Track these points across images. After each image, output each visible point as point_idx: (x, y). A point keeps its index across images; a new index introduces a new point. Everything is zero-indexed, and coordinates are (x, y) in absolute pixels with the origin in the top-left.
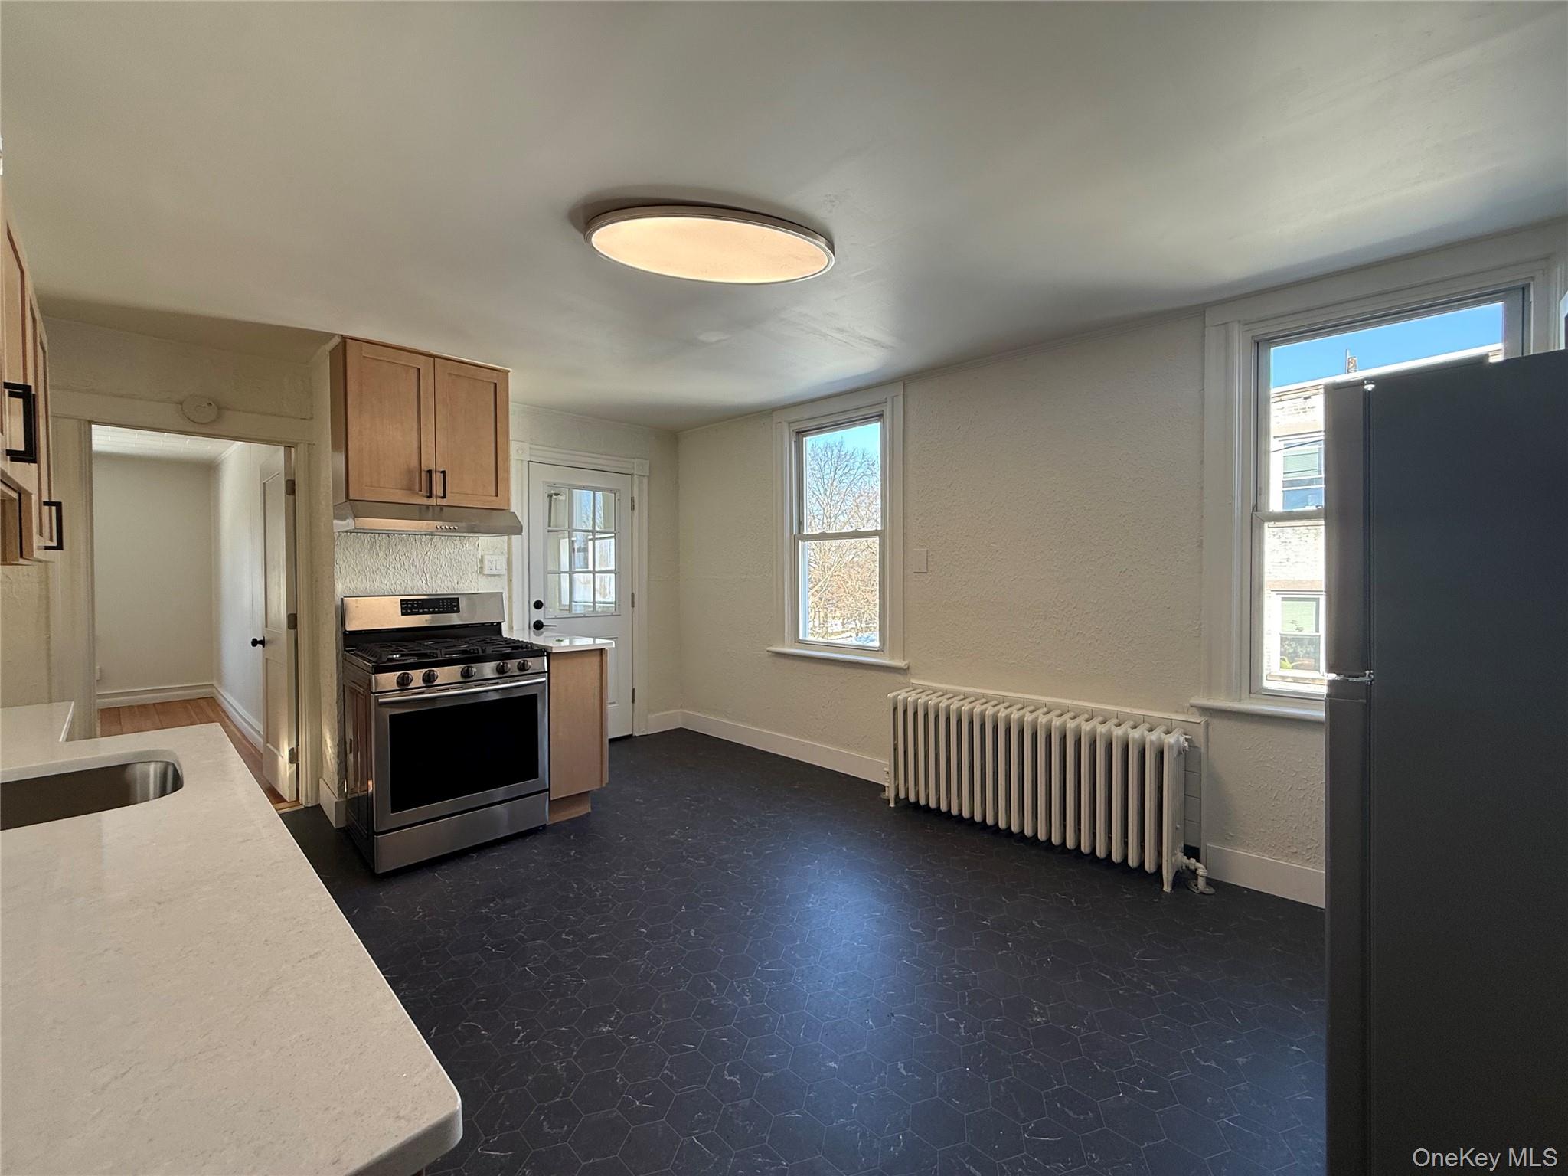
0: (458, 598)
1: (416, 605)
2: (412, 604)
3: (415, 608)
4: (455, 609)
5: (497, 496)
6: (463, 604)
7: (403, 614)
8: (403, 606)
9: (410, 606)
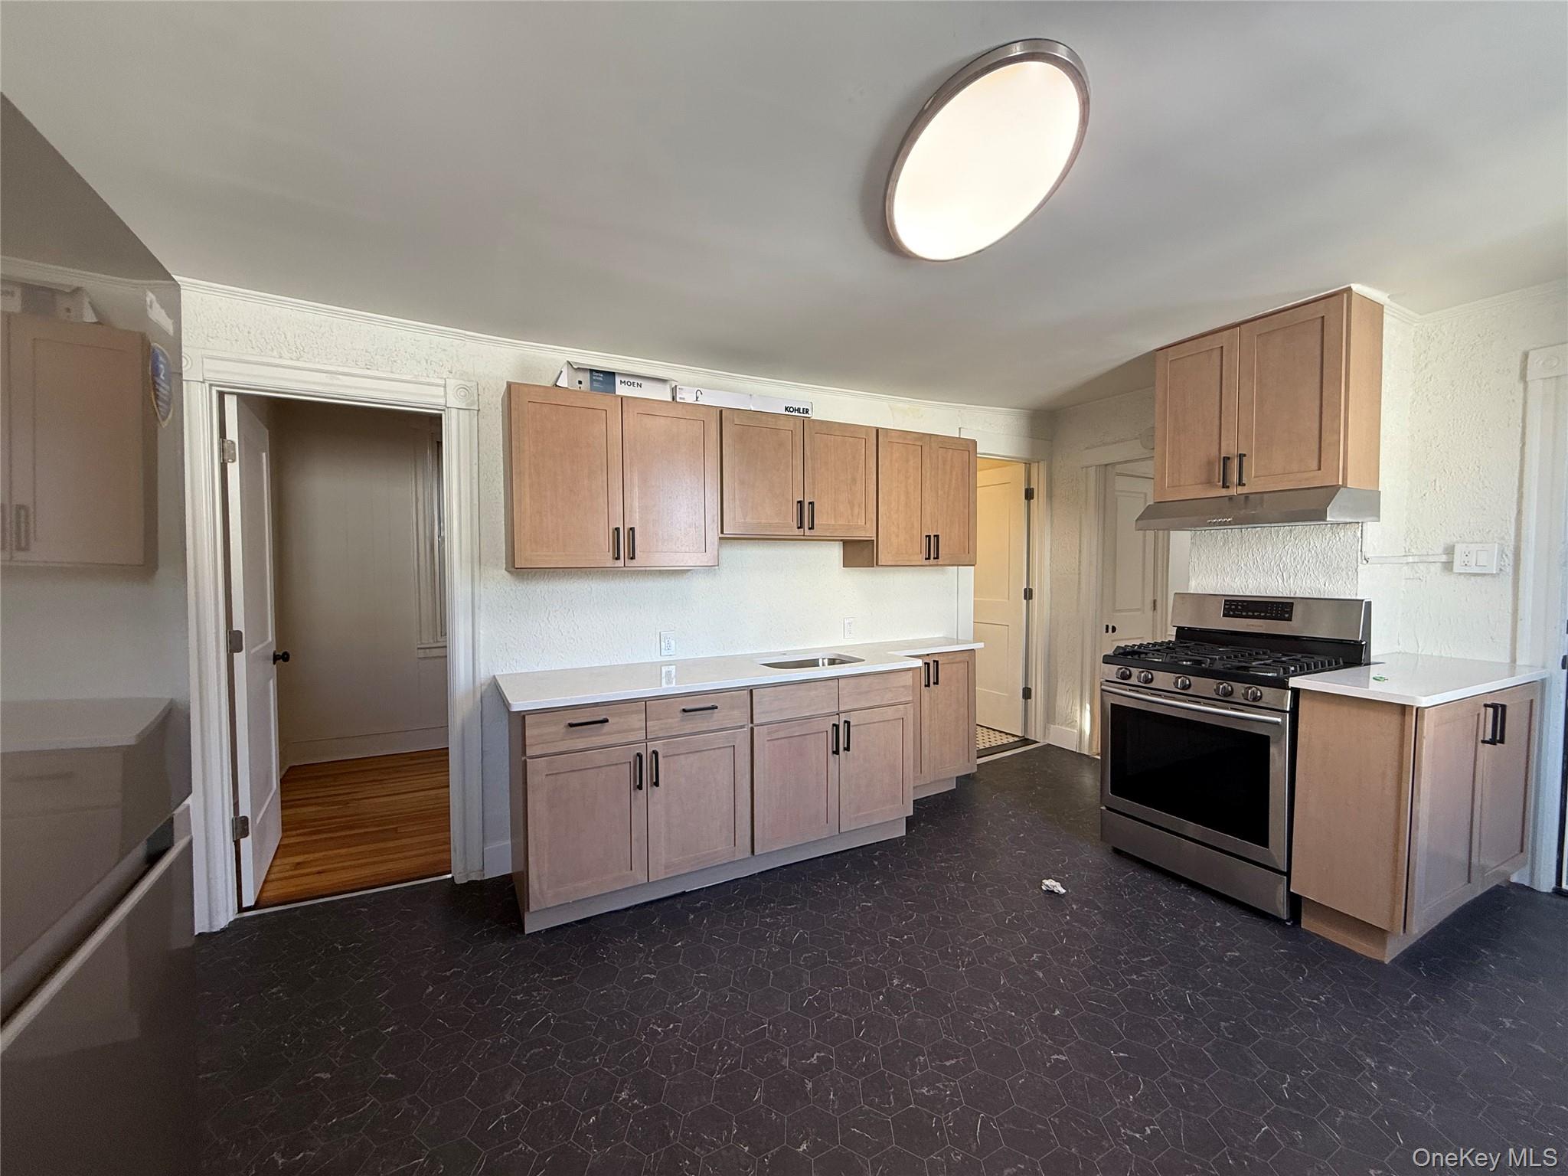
0: (1292, 603)
1: (1239, 607)
2: (1236, 606)
3: (1238, 610)
4: (1287, 615)
5: (1320, 469)
6: (1298, 611)
7: (1225, 615)
8: (1227, 607)
9: (1233, 607)
